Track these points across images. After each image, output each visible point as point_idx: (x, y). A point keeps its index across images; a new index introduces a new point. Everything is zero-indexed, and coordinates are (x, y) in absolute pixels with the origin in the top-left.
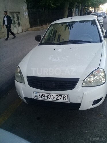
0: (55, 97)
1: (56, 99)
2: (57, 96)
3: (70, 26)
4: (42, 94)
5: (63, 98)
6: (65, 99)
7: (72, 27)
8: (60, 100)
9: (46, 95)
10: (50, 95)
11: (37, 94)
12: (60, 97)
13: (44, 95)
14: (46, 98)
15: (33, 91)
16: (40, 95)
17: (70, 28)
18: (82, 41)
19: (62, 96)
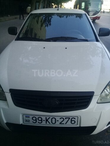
0: (58, 121)
1: (60, 123)
2: (62, 119)
3: (47, 23)
4: (37, 117)
5: (71, 121)
6: (73, 122)
7: (50, 24)
8: (66, 124)
9: (44, 118)
10: (51, 117)
11: (29, 117)
12: (66, 121)
13: (40, 119)
14: (44, 123)
15: (22, 114)
16: (34, 119)
17: (48, 25)
18: (76, 39)
19: (69, 118)
